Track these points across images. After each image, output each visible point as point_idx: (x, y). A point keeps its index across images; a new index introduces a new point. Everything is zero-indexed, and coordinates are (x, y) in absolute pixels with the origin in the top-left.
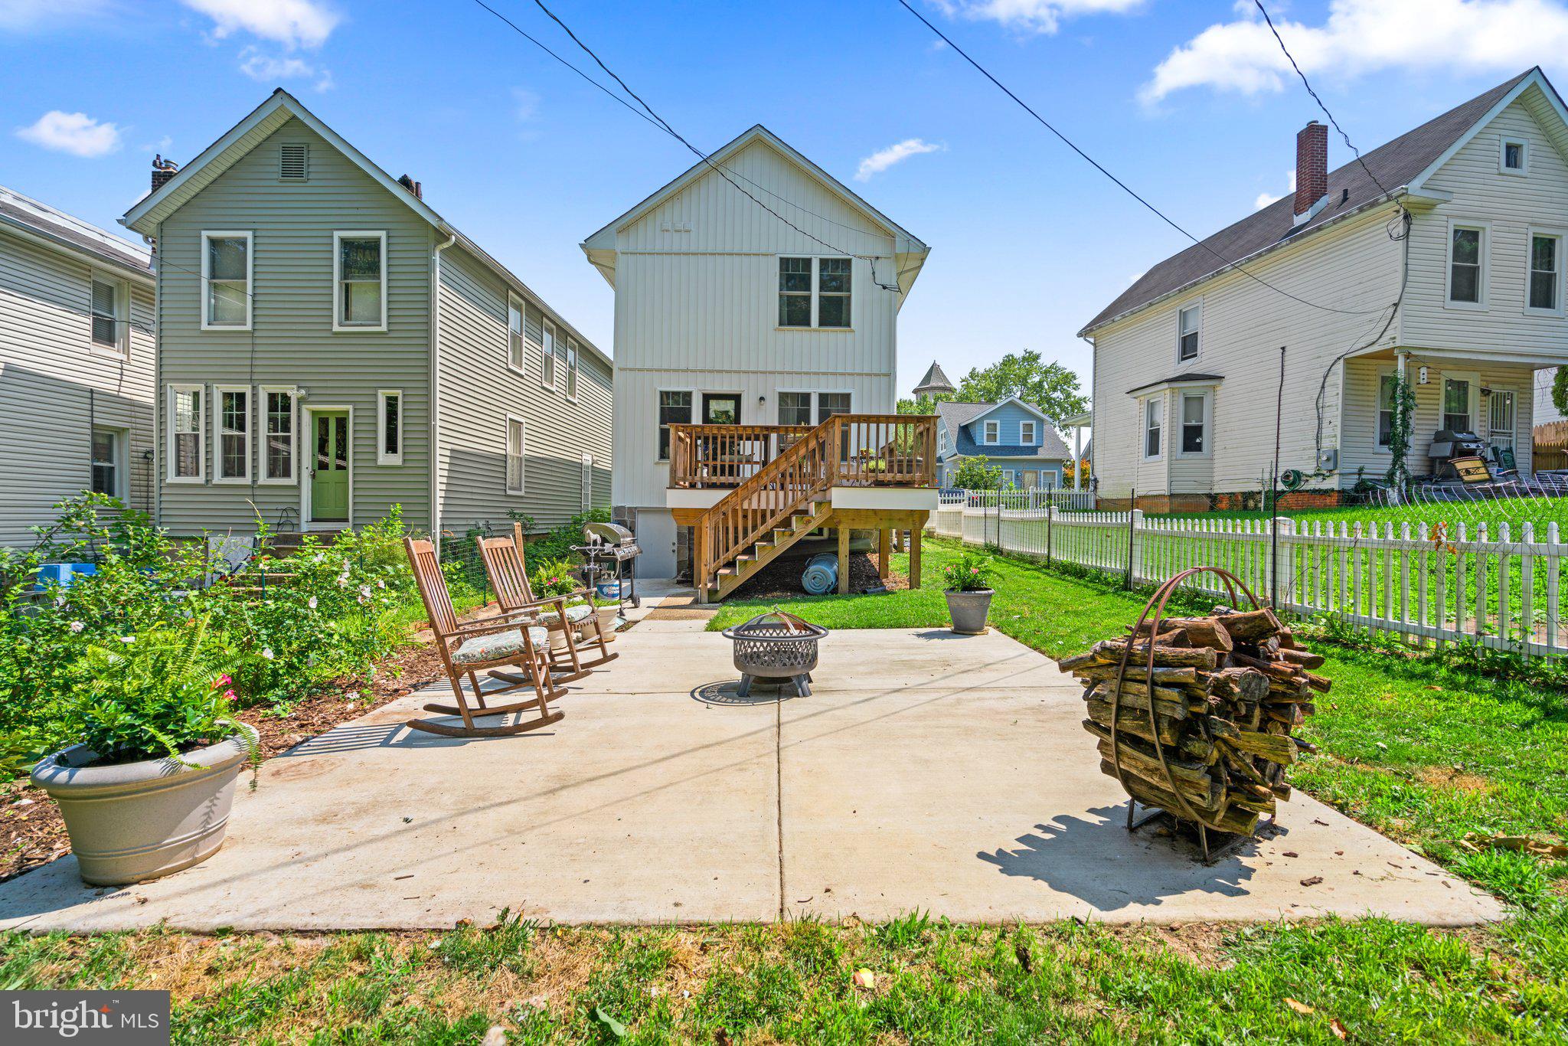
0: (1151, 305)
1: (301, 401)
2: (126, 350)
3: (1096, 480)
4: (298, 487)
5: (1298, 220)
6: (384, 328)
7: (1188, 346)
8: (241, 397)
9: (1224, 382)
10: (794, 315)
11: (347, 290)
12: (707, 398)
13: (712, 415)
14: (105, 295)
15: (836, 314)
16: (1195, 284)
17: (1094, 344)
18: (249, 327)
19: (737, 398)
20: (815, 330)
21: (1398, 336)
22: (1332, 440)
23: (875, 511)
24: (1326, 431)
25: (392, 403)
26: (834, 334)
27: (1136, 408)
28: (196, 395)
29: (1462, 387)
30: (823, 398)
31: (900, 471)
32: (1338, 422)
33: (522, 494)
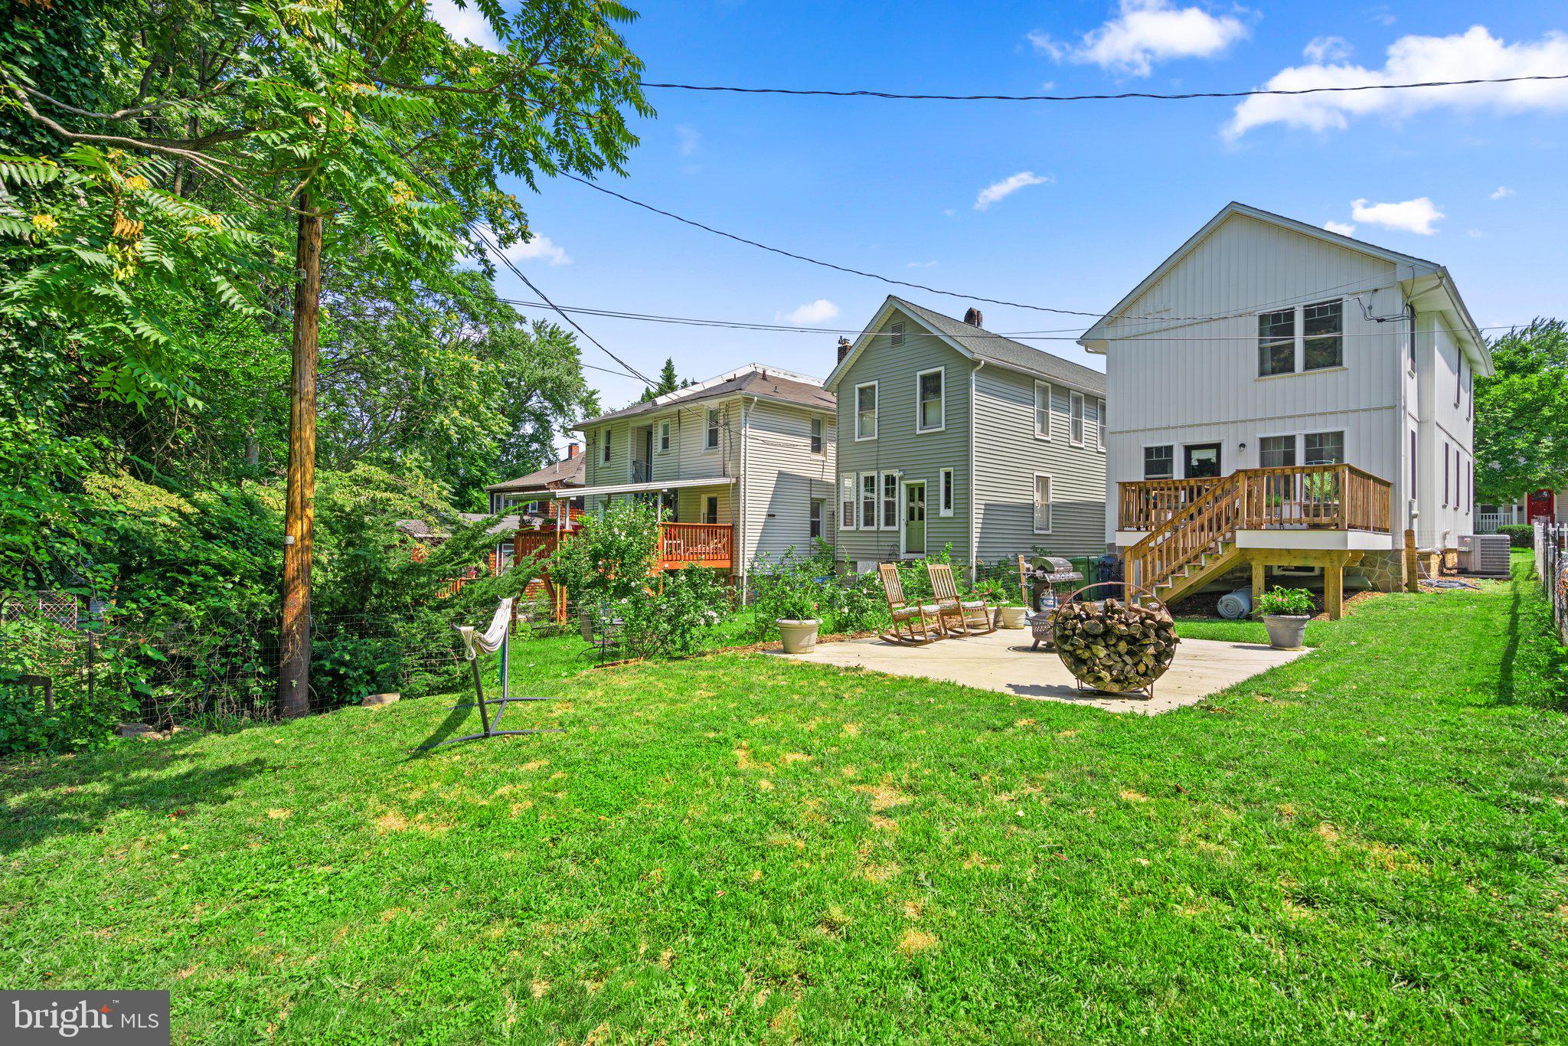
1: (901, 478)
2: (825, 456)
4: (898, 532)
6: (943, 428)
8: (872, 478)
10: (1276, 362)
11: (924, 407)
12: (1189, 449)
13: (1195, 463)
14: (817, 425)
18: (876, 437)
19: (1217, 447)
20: (1299, 375)
25: (948, 475)
26: (1323, 377)
28: (853, 479)
30: (1310, 439)
33: (1050, 532)
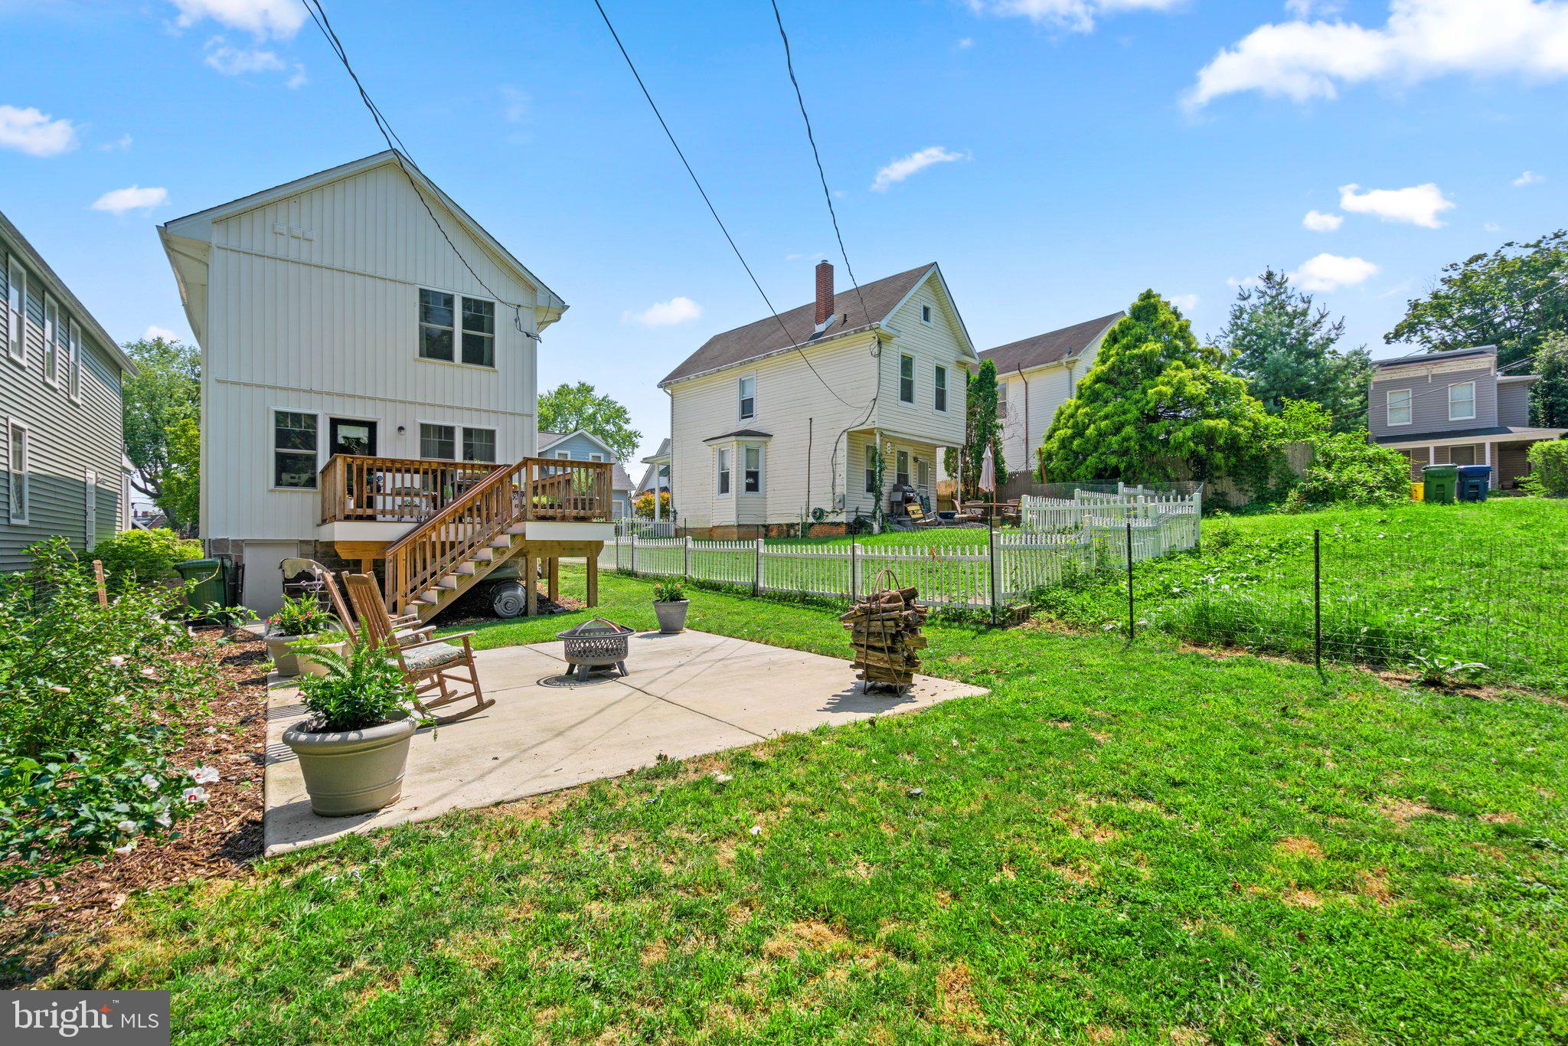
0: (719, 371)
3: (675, 511)
5: (818, 329)
7: (747, 408)
9: (773, 439)
10: (435, 347)
12: (335, 423)
13: (341, 441)
15: (478, 352)
16: (752, 361)
17: (672, 396)
19: (372, 426)
20: (458, 366)
21: (875, 421)
22: (841, 489)
23: (559, 543)
24: (838, 481)
26: (475, 371)
27: (709, 453)
29: (904, 454)
30: (468, 433)
31: (584, 509)
32: (844, 475)
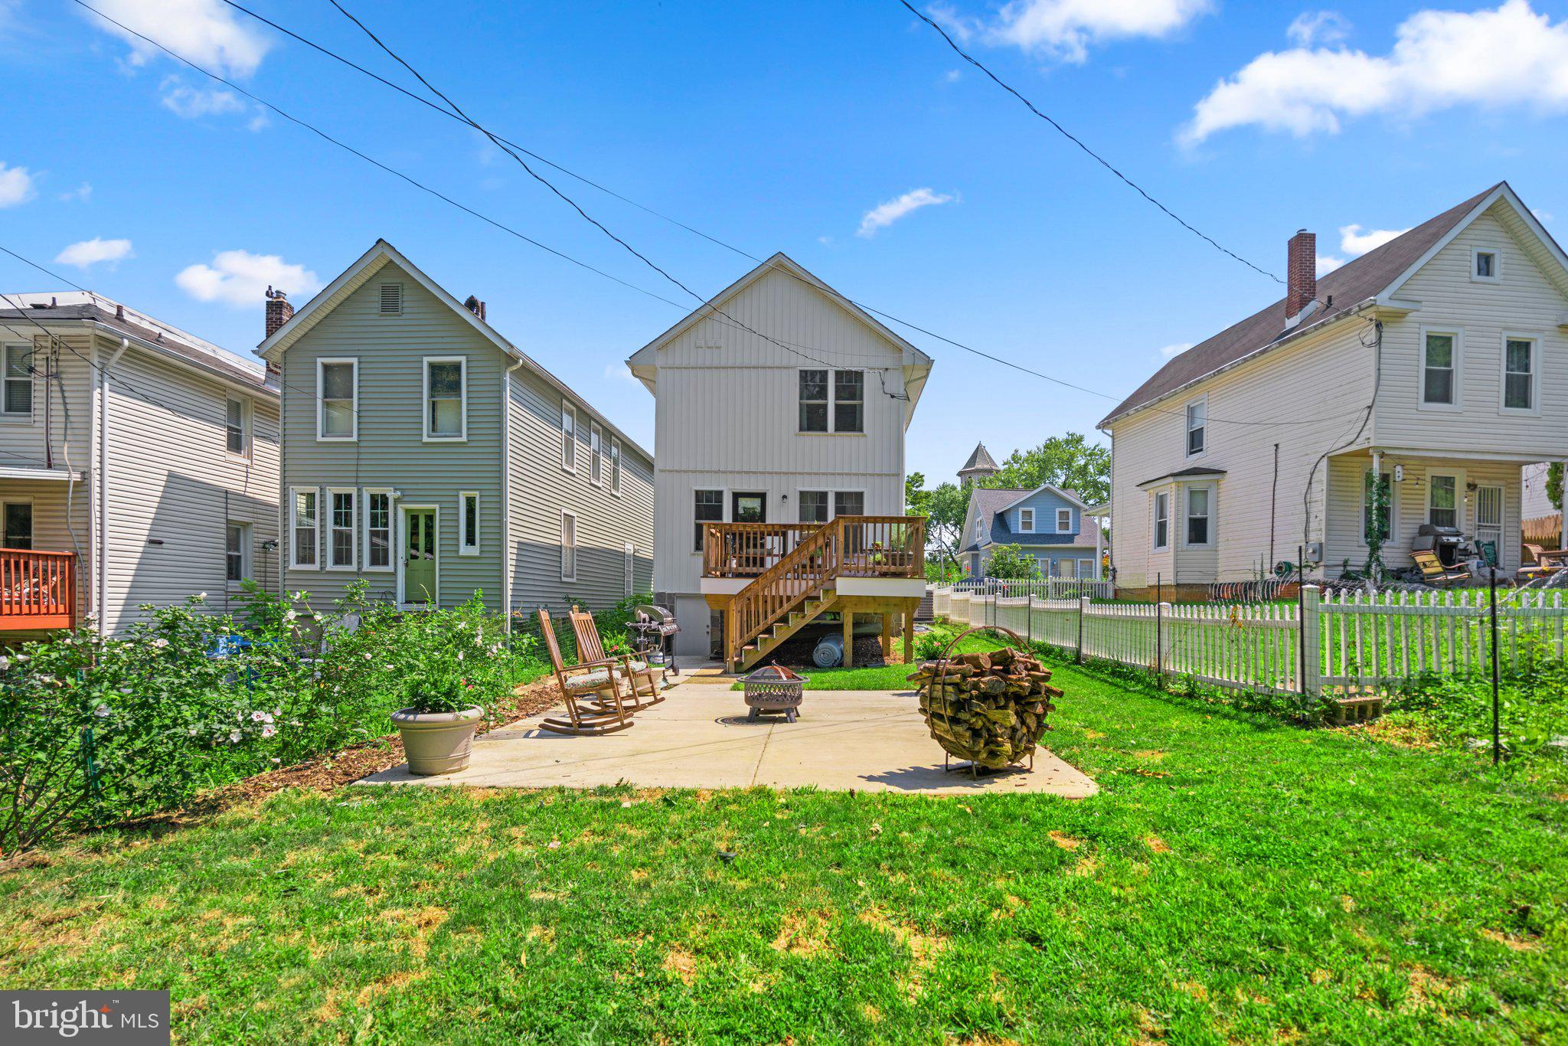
0: (1161, 400)
1: (397, 501)
2: (250, 456)
3: (1114, 570)
4: (394, 574)
5: (1290, 323)
6: (464, 439)
7: (1195, 441)
8: (348, 497)
9: (1227, 476)
10: (812, 420)
11: (434, 406)
12: (736, 496)
13: (741, 511)
14: (235, 410)
15: (850, 420)
16: (1199, 382)
17: (1113, 437)
18: (355, 439)
19: (762, 496)
20: (831, 435)
21: (1371, 438)
22: (1317, 536)
23: (874, 598)
24: (1313, 525)
25: (470, 502)
26: (848, 438)
27: (1146, 501)
28: (311, 496)
29: (1449, 482)
30: (839, 496)
31: (894, 564)
32: (1323, 516)
33: (574, 580)
